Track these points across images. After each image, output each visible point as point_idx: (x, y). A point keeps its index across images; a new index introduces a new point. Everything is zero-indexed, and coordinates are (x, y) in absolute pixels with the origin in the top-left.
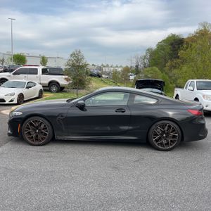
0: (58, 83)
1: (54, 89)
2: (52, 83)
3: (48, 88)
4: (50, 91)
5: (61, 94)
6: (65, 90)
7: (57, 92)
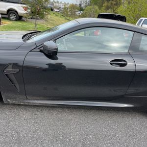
0: (16, 12)
1: (13, 17)
2: (10, 11)
3: (7, 16)
4: (9, 19)
5: (19, 23)
6: (23, 19)
7: (16, 20)
